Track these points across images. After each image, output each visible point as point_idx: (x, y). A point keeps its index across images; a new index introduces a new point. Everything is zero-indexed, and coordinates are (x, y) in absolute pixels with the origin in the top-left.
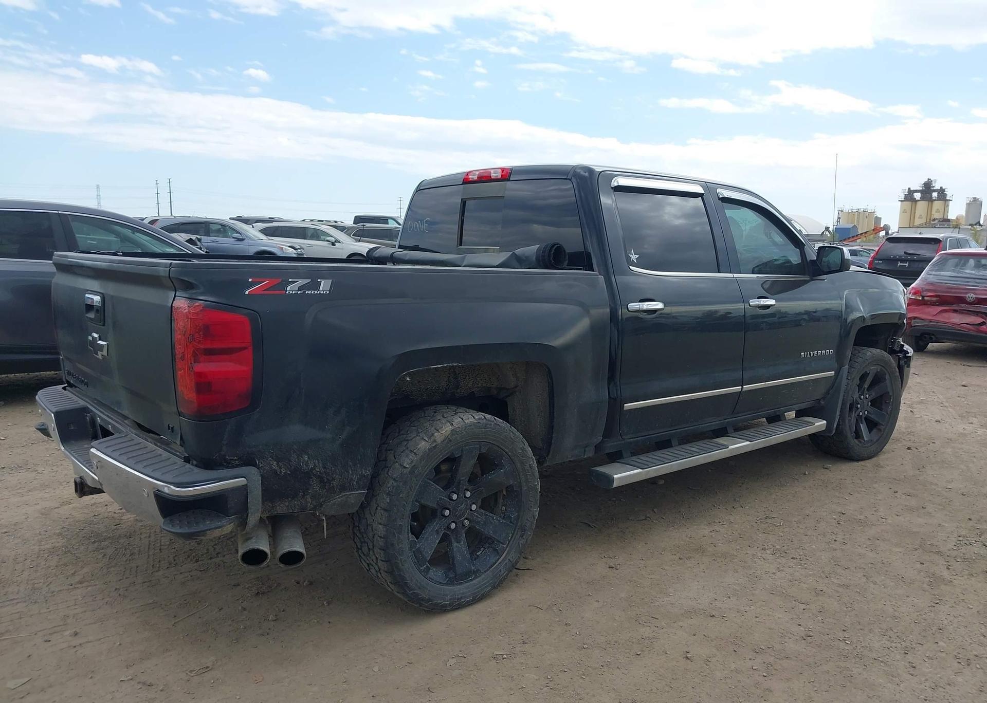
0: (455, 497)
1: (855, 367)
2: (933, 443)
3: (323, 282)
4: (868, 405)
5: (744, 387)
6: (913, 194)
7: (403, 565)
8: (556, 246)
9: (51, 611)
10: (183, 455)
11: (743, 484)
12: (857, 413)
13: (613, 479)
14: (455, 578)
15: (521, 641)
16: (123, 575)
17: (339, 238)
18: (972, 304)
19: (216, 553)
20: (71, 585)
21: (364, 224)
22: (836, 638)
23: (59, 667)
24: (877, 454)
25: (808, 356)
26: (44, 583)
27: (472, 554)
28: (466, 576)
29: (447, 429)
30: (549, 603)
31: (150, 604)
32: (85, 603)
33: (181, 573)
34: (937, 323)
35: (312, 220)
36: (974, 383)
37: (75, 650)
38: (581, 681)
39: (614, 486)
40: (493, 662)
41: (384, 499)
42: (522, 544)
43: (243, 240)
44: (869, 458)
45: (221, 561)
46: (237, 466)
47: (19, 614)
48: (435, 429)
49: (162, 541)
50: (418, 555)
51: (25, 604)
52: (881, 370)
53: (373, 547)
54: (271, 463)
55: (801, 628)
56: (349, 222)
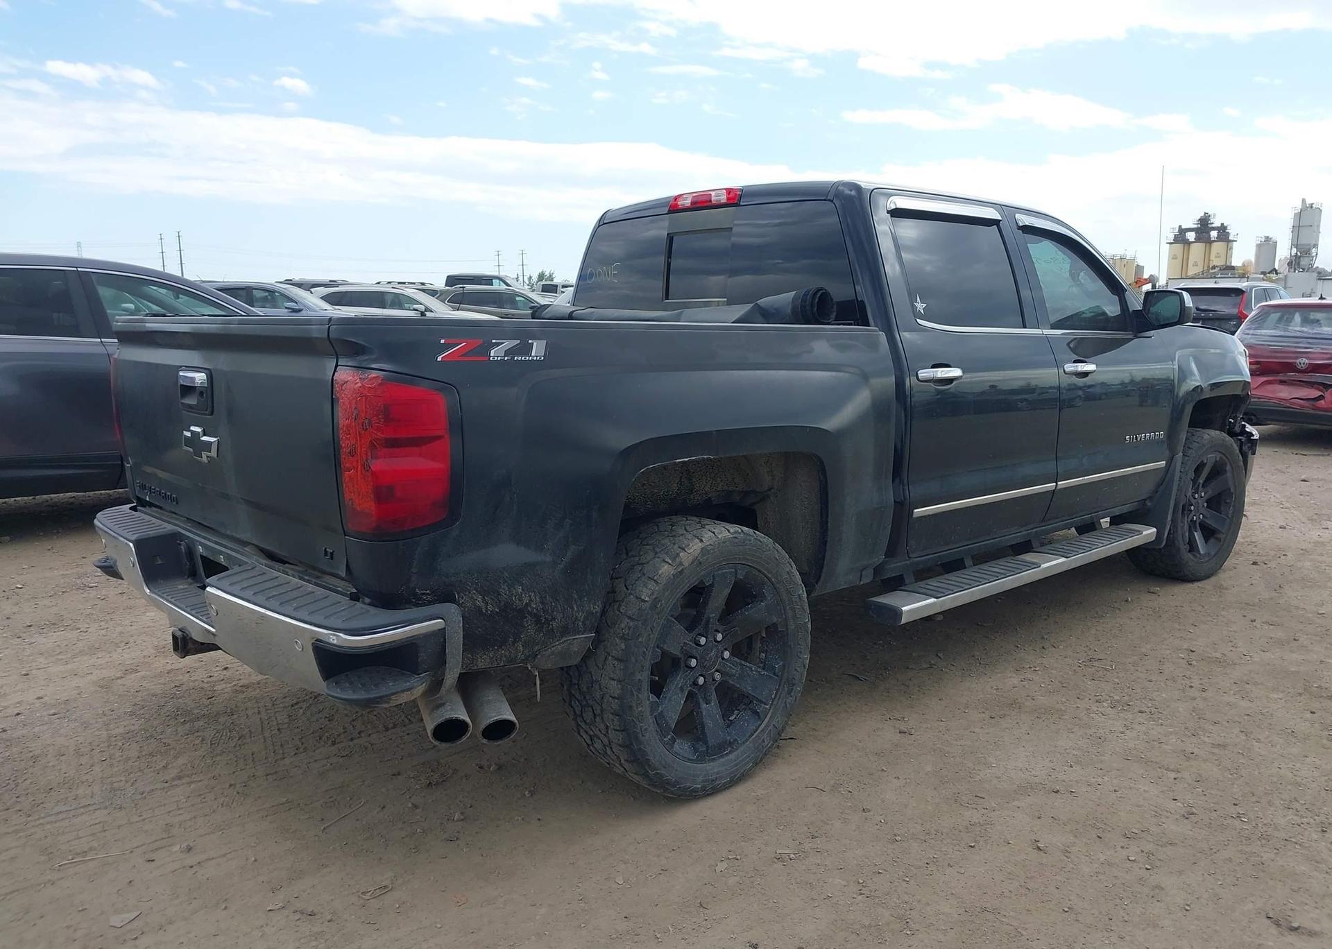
0: (703, 641)
1: (1189, 455)
2: (1284, 555)
3: (535, 344)
4: (1203, 506)
5: (1059, 483)
6: (1185, 233)
7: (643, 736)
8: (821, 292)
9: (145, 819)
10: (348, 591)
11: (1048, 616)
12: (1191, 516)
13: (901, 612)
14: (706, 749)
15: (809, 835)
16: (237, 766)
17: (431, 306)
18: (1306, 372)
19: (358, 732)
20: (166, 782)
21: (465, 286)
22: (1228, 815)
23: (175, 895)
24: (1216, 571)
25: (1135, 441)
26: (127, 782)
27: (725, 716)
28: (723, 748)
29: (695, 547)
30: (832, 782)
31: (284, 804)
32: (192, 805)
33: (316, 761)
34: (1259, 398)
35: (389, 283)
36: (1316, 477)
37: (193, 871)
38: (904, 884)
39: (903, 621)
40: (778, 865)
41: (617, 645)
42: (789, 704)
43: (300, 310)
44: (1207, 577)
45: (366, 742)
46: (430, 603)
47: (102, 824)
48: (679, 547)
49: (279, 718)
50: (659, 719)
51: (105, 812)
52: (1221, 458)
53: (602, 712)
54: (475, 598)
55: (1178, 804)
56: (440, 284)
